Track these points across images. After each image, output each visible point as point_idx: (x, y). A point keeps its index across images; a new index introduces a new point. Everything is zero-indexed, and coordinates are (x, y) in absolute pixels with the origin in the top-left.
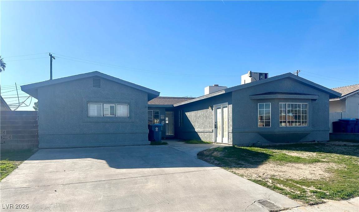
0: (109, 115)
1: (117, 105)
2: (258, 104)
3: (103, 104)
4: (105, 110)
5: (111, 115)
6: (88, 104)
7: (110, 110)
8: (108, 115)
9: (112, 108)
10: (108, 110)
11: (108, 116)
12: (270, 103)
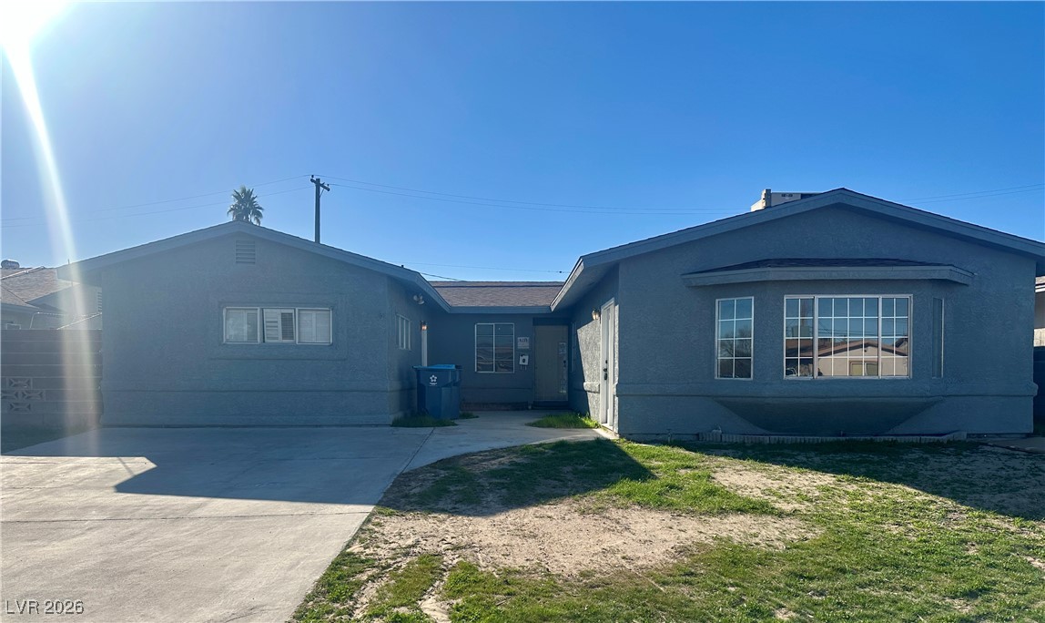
0: (280, 340)
1: (302, 312)
2: (717, 300)
3: (262, 310)
4: (268, 324)
5: (284, 337)
6: (224, 311)
7: (283, 325)
8: (277, 338)
9: (287, 320)
10: (275, 324)
11: (276, 341)
12: (753, 298)
